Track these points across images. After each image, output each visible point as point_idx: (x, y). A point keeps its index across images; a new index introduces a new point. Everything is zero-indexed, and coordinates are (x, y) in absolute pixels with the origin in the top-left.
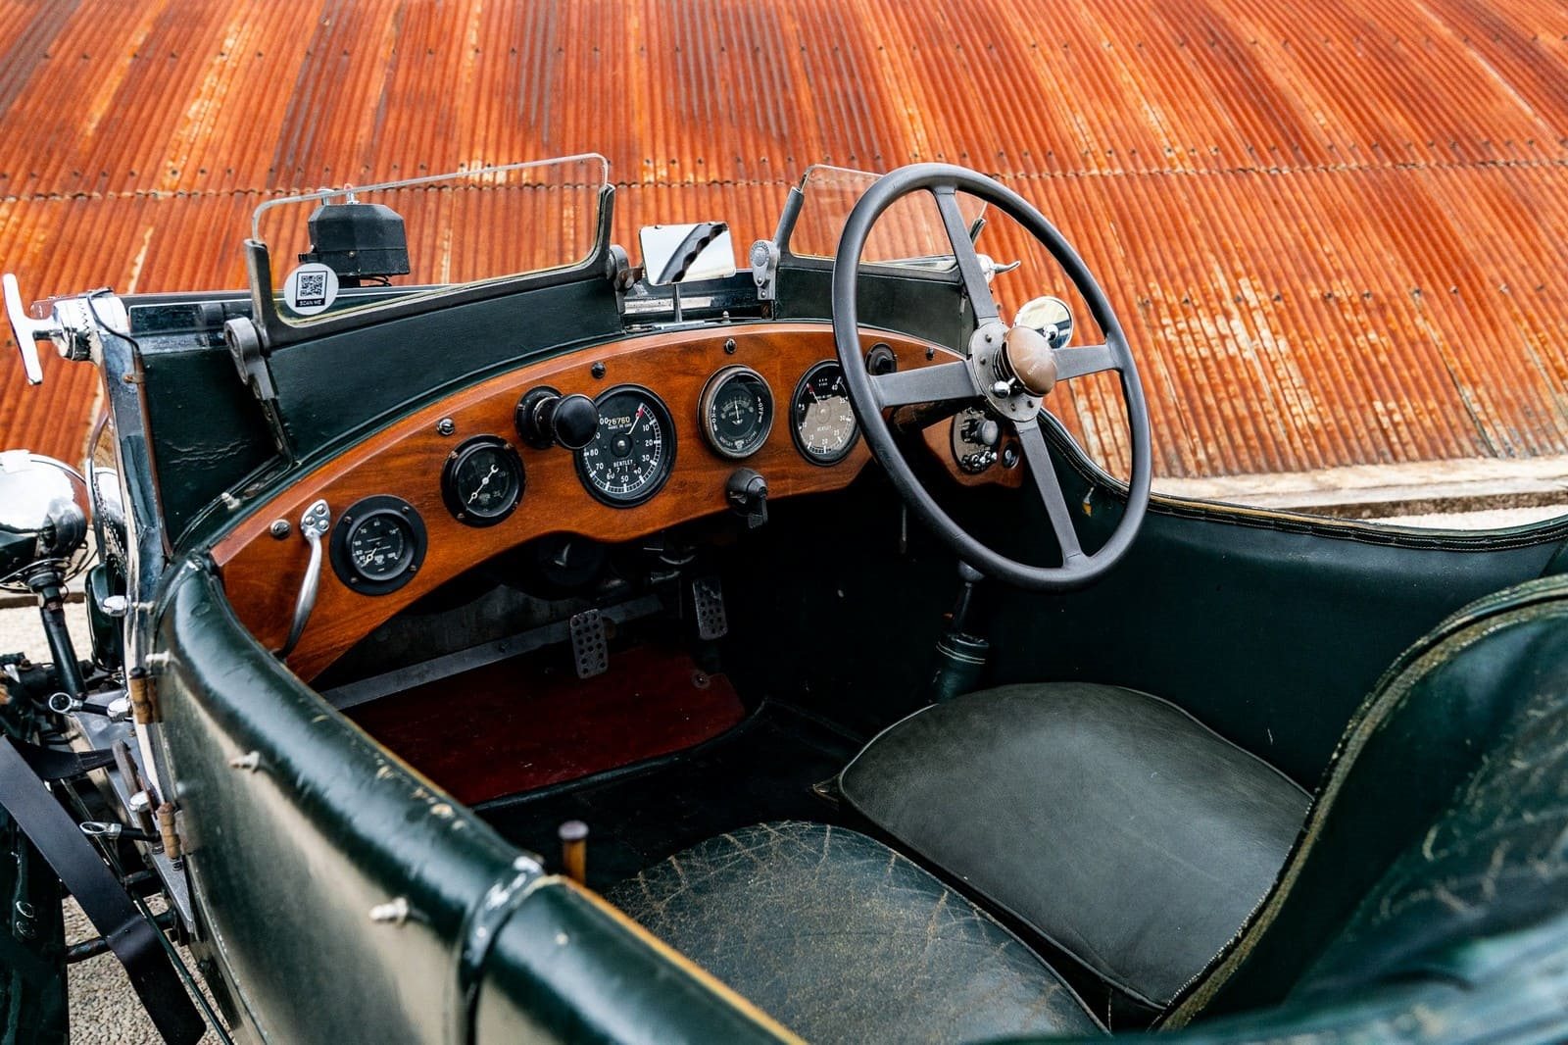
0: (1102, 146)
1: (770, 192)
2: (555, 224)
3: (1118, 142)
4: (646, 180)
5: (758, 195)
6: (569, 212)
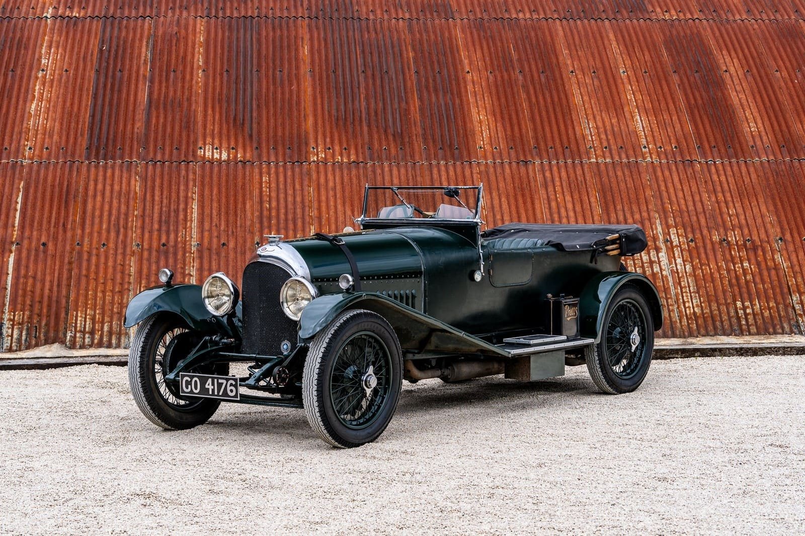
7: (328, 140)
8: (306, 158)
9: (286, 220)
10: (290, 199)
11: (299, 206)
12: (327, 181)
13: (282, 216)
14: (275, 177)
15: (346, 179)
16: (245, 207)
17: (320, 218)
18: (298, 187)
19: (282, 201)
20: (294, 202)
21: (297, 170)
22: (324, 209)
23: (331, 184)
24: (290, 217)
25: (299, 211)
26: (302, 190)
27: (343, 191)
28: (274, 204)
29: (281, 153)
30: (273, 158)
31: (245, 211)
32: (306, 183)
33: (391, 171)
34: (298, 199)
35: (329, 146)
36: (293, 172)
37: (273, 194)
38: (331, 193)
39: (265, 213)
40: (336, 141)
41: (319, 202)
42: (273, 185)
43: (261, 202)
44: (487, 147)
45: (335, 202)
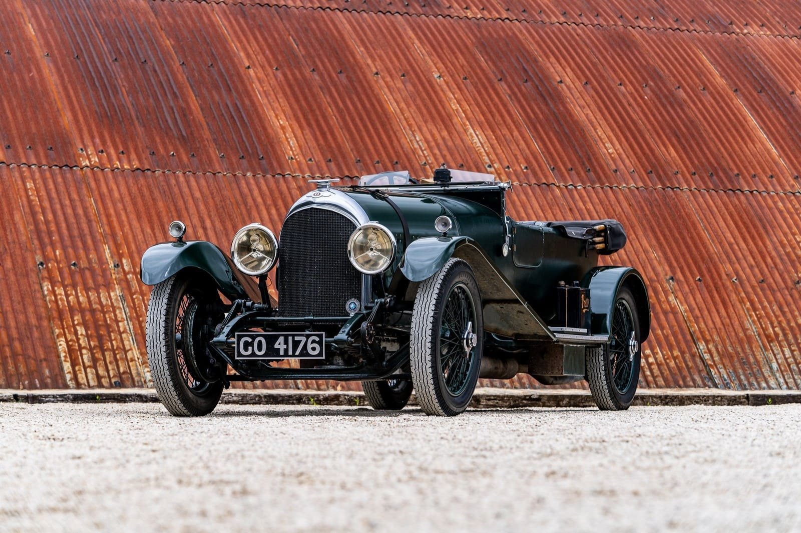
0: (436, 159)
1: (182, 179)
2: (23, 193)
3: (449, 157)
4: (84, 164)
5: (173, 182)
6: (30, 185)
7: (97, 140)
8: (76, 162)
9: (71, 236)
10: (69, 211)
11: (83, 220)
12: (110, 191)
13: (65, 232)
14: (41, 183)
15: (134, 190)
16: (13, 219)
17: (114, 235)
18: (75, 196)
19: (59, 213)
20: (76, 215)
21: (68, 175)
22: (116, 224)
23: (116, 195)
24: (76, 233)
25: (85, 226)
26: (82, 201)
27: (135, 204)
28: (50, 217)
29: (42, 154)
30: (33, 160)
31: (15, 224)
32: (85, 191)
33: (188, 182)
34: (80, 211)
35: (101, 148)
36: (64, 178)
37: (46, 204)
38: (120, 206)
39: (43, 227)
40: (109, 143)
41: (108, 216)
42: (43, 193)
43: (33, 214)
44: (300, 158)
45: (128, 217)
